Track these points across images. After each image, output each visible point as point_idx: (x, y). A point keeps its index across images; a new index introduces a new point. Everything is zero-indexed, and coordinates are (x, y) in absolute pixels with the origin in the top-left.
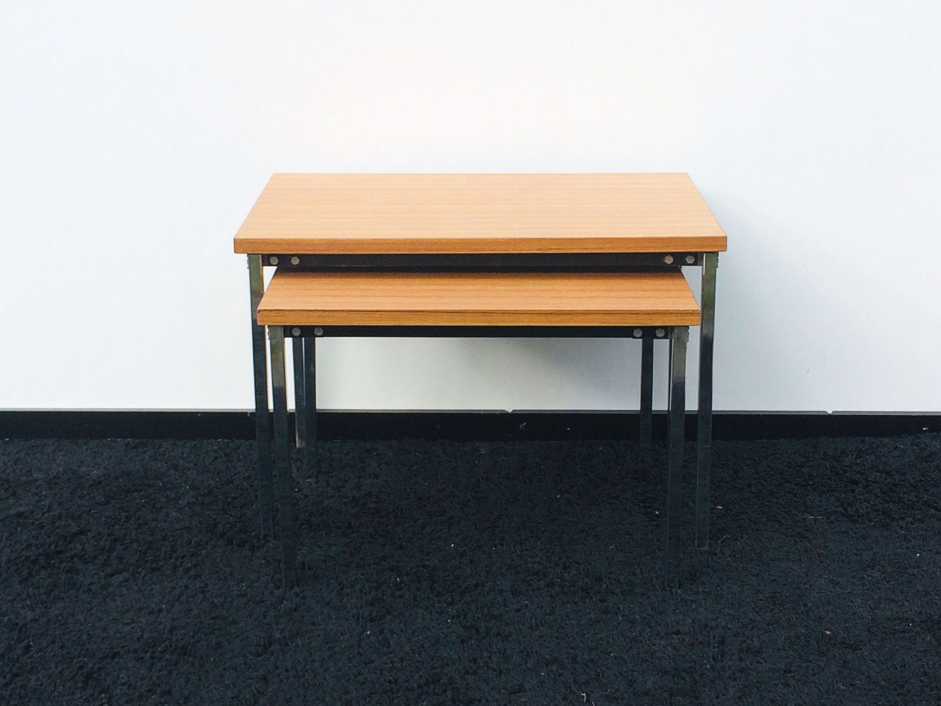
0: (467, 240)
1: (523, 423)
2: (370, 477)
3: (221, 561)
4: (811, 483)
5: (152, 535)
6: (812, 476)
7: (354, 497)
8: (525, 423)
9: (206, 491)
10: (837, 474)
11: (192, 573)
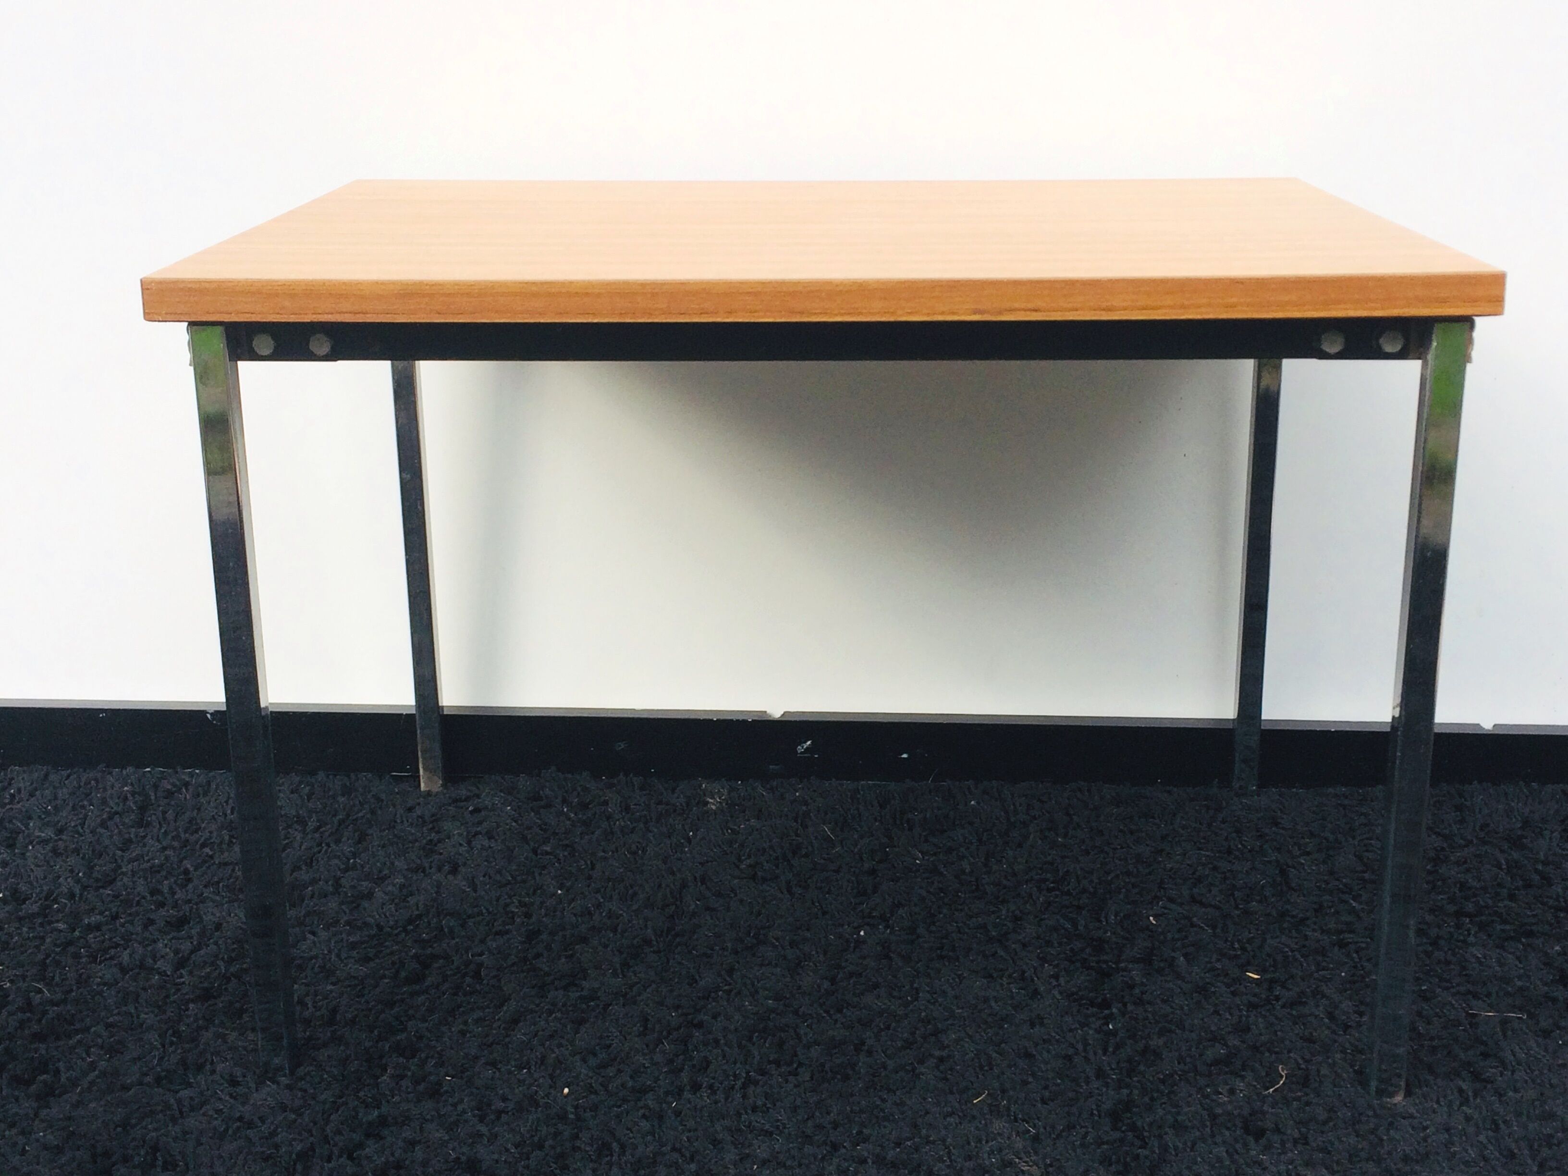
0: (782, 283)
1: (805, 742)
4: (1470, 907)
6: (1470, 888)
8: (809, 743)
10: (1528, 885)
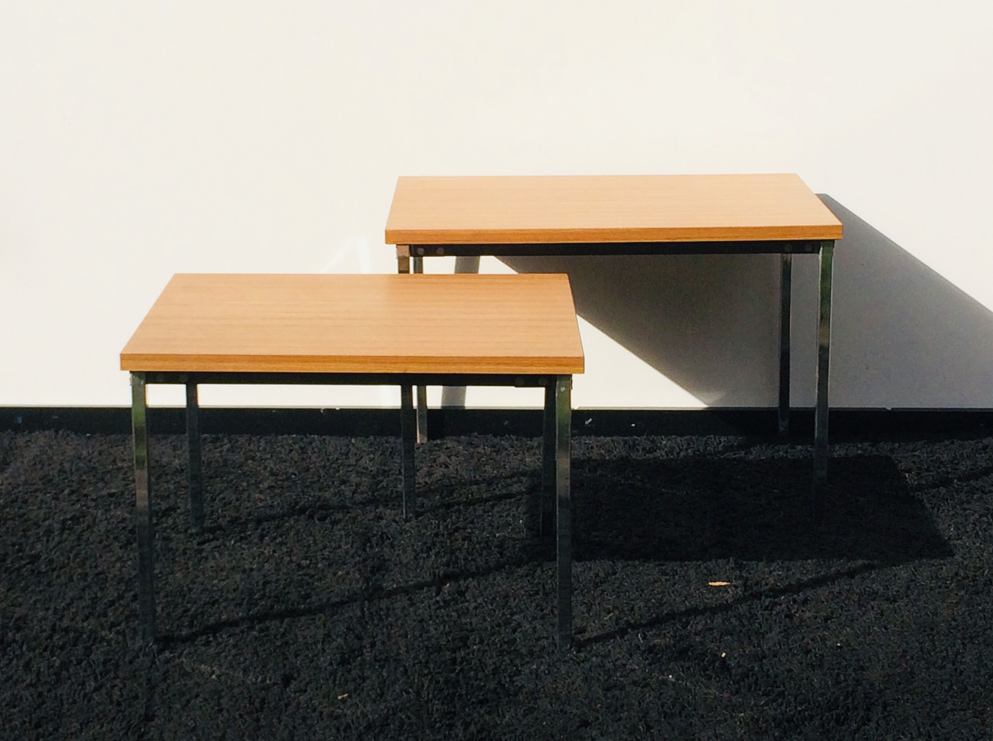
2: (441, 467)
3: (304, 532)
5: (237, 512)
7: (426, 483)
8: (590, 420)
9: (284, 477)
11: (277, 541)
